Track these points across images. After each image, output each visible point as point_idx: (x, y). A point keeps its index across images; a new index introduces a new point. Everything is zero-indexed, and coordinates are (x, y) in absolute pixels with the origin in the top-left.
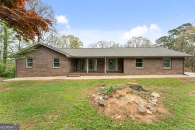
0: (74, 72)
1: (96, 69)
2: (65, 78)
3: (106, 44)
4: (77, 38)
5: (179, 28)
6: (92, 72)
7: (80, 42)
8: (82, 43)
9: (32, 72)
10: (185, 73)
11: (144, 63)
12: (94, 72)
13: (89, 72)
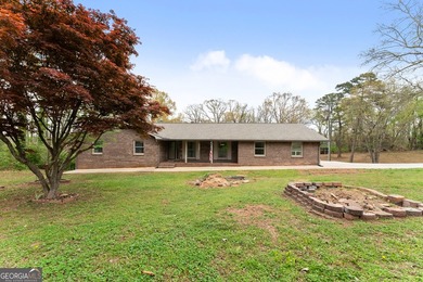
0: (166, 161)
1: (198, 157)
2: (153, 169)
3: (222, 106)
4: (163, 93)
5: (355, 80)
6: (192, 161)
7: (170, 102)
8: (174, 104)
9: (102, 160)
10: (322, 163)
11: (266, 149)
12: (195, 161)
13: (188, 160)
